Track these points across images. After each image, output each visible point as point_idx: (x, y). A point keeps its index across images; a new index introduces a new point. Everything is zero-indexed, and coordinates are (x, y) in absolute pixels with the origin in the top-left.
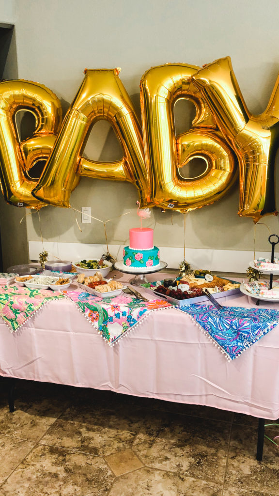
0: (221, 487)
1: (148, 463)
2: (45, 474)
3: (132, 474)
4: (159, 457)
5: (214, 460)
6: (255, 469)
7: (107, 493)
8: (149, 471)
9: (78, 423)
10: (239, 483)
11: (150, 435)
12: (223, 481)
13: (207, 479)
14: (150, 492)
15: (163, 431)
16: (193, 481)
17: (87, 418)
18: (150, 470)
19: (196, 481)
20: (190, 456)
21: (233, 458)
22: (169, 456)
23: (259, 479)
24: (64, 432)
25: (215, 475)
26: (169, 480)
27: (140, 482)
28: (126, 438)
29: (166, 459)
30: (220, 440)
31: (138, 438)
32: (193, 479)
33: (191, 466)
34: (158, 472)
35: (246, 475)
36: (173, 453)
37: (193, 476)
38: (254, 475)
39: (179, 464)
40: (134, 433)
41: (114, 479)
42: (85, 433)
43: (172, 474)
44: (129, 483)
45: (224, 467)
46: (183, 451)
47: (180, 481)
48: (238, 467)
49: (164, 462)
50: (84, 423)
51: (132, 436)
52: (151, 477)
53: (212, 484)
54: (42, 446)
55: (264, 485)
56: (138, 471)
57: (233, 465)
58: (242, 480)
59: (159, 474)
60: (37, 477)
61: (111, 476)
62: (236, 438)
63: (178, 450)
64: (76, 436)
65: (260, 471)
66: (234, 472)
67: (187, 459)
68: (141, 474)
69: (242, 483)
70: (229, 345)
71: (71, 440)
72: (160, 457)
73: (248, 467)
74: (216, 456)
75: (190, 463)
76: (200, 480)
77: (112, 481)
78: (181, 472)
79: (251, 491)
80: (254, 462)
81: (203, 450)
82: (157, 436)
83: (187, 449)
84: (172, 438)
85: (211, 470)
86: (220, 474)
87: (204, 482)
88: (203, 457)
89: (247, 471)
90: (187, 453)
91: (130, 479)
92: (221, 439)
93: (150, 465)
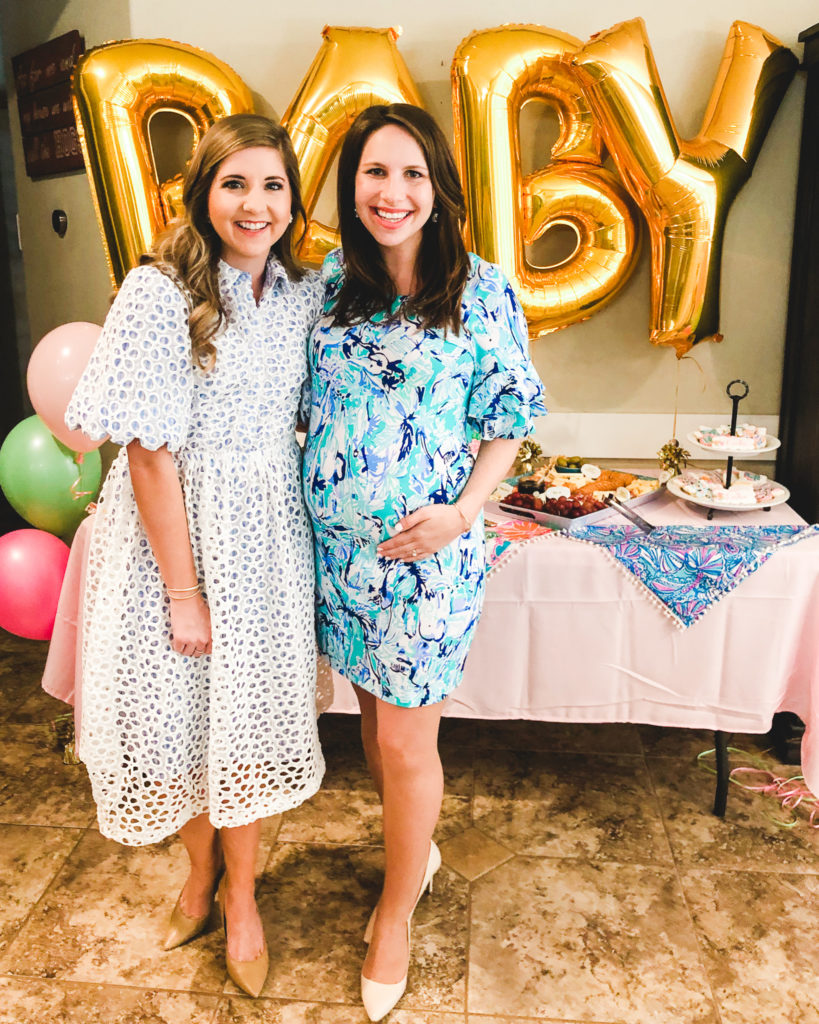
0: (674, 871)
1: (521, 849)
2: (324, 898)
3: (498, 872)
4: (535, 836)
5: (641, 827)
6: (719, 833)
7: (465, 913)
8: (528, 862)
9: (340, 791)
10: (702, 860)
11: (499, 796)
12: (672, 861)
13: (644, 862)
14: (547, 899)
15: (520, 785)
16: (619, 868)
17: (355, 781)
18: (530, 860)
19: (625, 867)
20: (592, 825)
21: (672, 817)
22: (553, 831)
23: (734, 849)
24: (322, 814)
25: (653, 852)
26: (574, 874)
27: (522, 884)
28: (454, 808)
29: (550, 836)
30: (636, 790)
31: (478, 806)
32: (615, 865)
33: (603, 843)
34: (546, 861)
35: (708, 845)
36: (559, 824)
37: (615, 859)
38: (722, 843)
39: (579, 843)
40: (464, 797)
41: (467, 885)
42: (366, 810)
43: (574, 862)
44: (501, 888)
45: (663, 835)
46: (576, 818)
47: (595, 872)
48: (688, 832)
49: (549, 843)
50: (354, 790)
51: (464, 804)
52: (537, 872)
53: (656, 869)
54: (287, 846)
55: (748, 859)
56: (506, 865)
57: (677, 830)
58: (705, 854)
59: (551, 866)
60: (310, 905)
61: (458, 881)
62: (662, 781)
63: (565, 817)
64: (348, 817)
65: (730, 835)
66: (684, 842)
67: (589, 831)
68: (515, 869)
69: (707, 859)
70: (680, 599)
71: (342, 826)
72: (537, 835)
73: (706, 830)
74: (641, 819)
75: (598, 837)
76: (630, 866)
77: (466, 891)
78: (589, 856)
79: (730, 872)
80: (713, 821)
81: (612, 811)
82: (513, 797)
83: (582, 814)
84: (543, 796)
85: (642, 845)
86: (661, 849)
87: (639, 867)
88: (617, 823)
89: (706, 838)
90: (585, 820)
91: (499, 882)
92: (635, 786)
93: (526, 852)
